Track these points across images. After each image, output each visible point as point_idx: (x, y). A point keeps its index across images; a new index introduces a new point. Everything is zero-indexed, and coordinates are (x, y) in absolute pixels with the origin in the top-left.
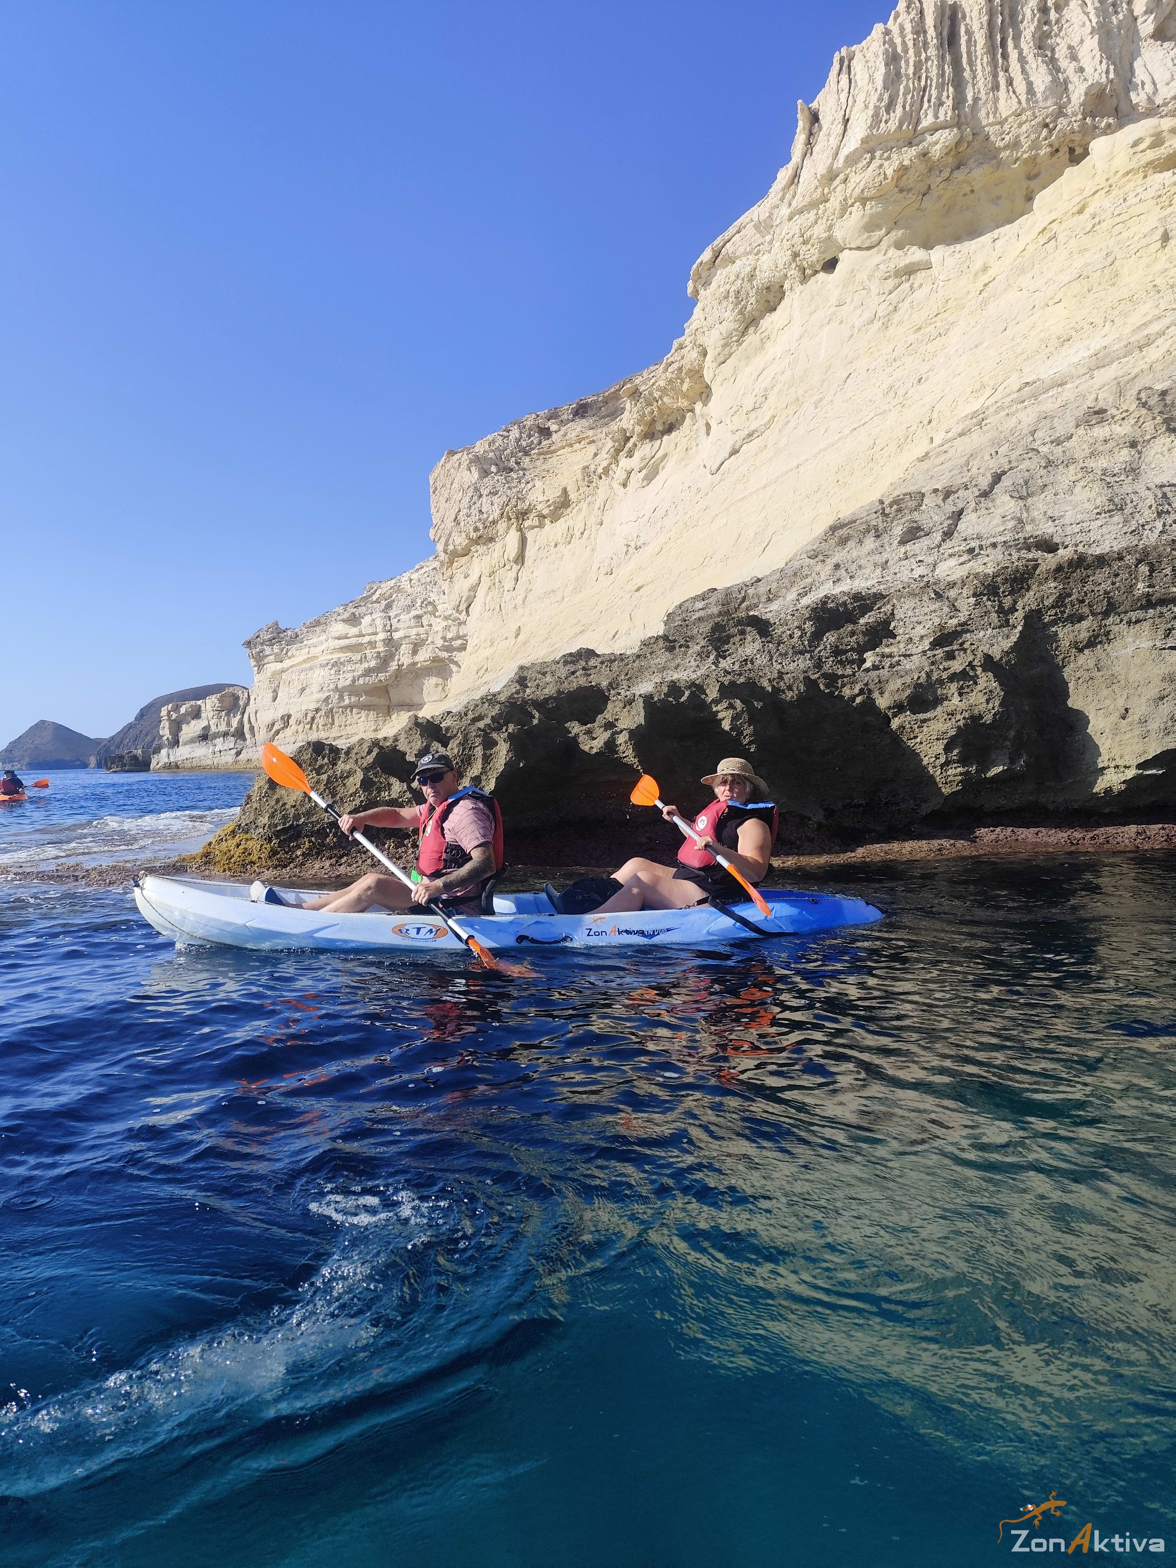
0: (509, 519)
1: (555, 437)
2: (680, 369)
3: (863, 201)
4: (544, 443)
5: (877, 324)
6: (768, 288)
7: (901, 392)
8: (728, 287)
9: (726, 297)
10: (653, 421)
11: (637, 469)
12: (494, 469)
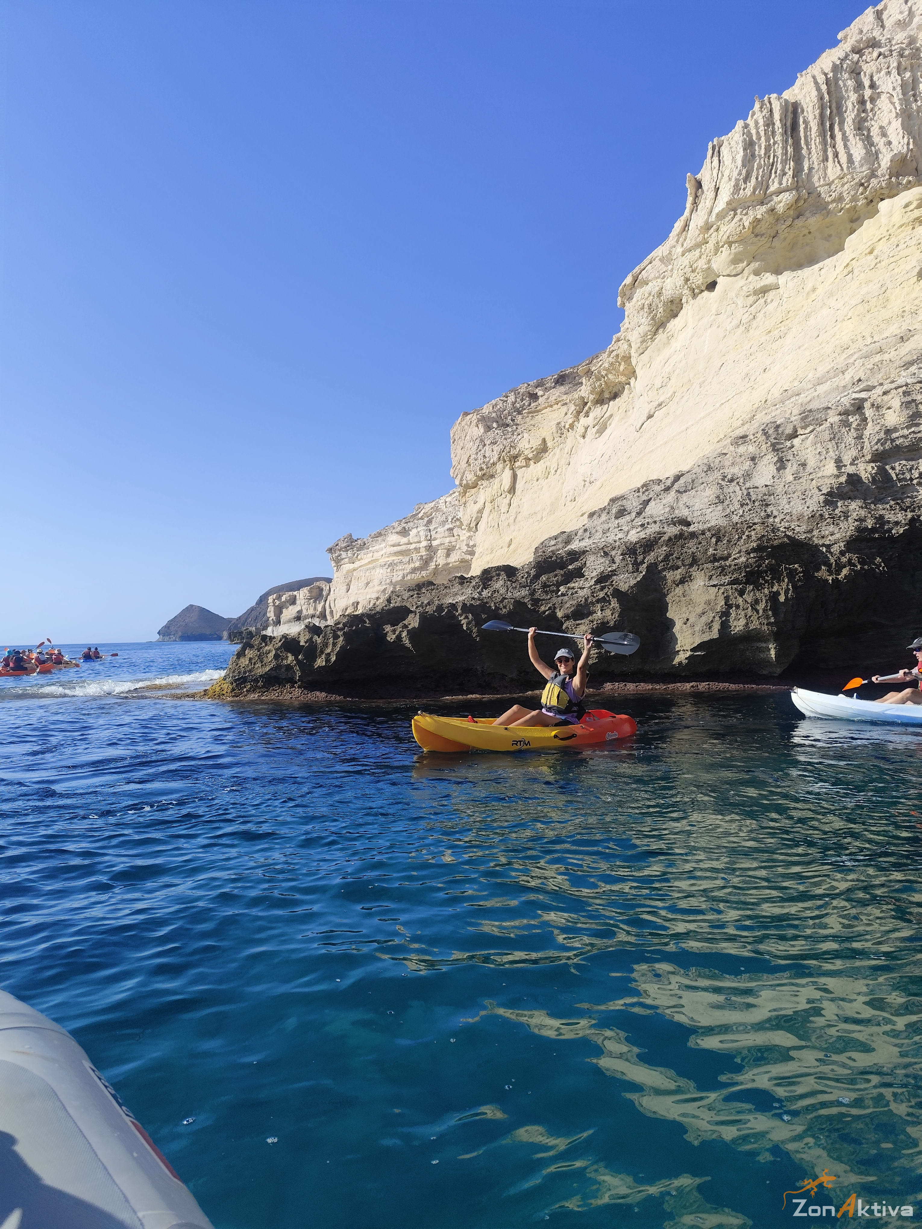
0: (505, 461)
1: (541, 399)
2: (617, 356)
3: (730, 244)
4: (532, 405)
5: (742, 328)
6: (672, 301)
7: (752, 379)
8: (643, 301)
9: (643, 308)
10: (602, 392)
11: (591, 426)
12: (495, 425)
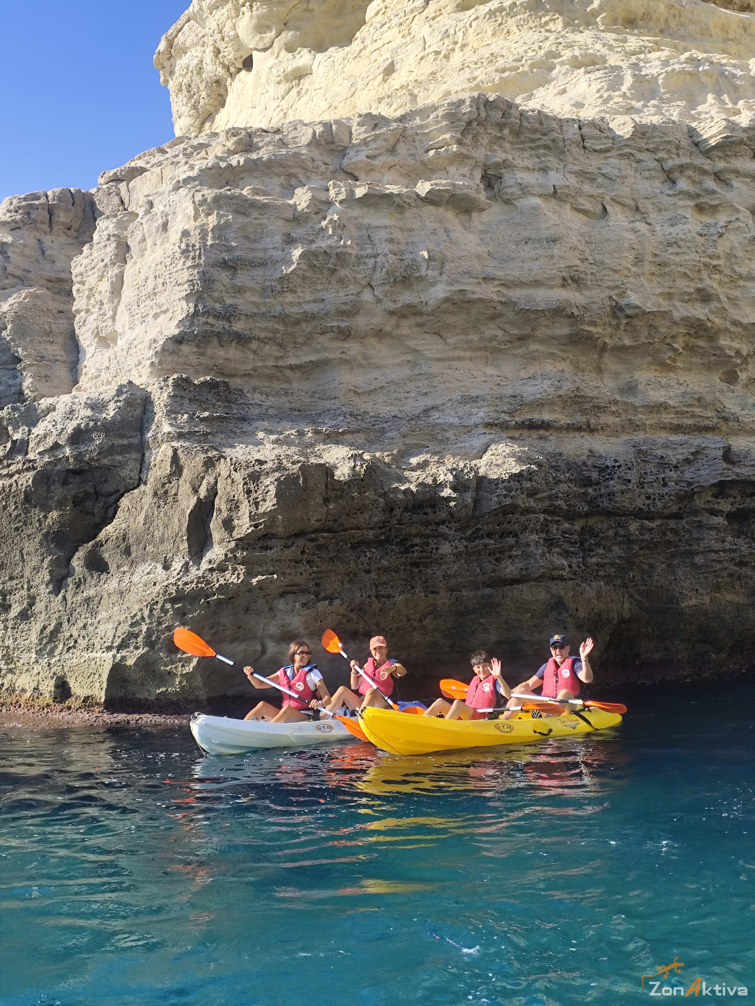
6: (214, 82)
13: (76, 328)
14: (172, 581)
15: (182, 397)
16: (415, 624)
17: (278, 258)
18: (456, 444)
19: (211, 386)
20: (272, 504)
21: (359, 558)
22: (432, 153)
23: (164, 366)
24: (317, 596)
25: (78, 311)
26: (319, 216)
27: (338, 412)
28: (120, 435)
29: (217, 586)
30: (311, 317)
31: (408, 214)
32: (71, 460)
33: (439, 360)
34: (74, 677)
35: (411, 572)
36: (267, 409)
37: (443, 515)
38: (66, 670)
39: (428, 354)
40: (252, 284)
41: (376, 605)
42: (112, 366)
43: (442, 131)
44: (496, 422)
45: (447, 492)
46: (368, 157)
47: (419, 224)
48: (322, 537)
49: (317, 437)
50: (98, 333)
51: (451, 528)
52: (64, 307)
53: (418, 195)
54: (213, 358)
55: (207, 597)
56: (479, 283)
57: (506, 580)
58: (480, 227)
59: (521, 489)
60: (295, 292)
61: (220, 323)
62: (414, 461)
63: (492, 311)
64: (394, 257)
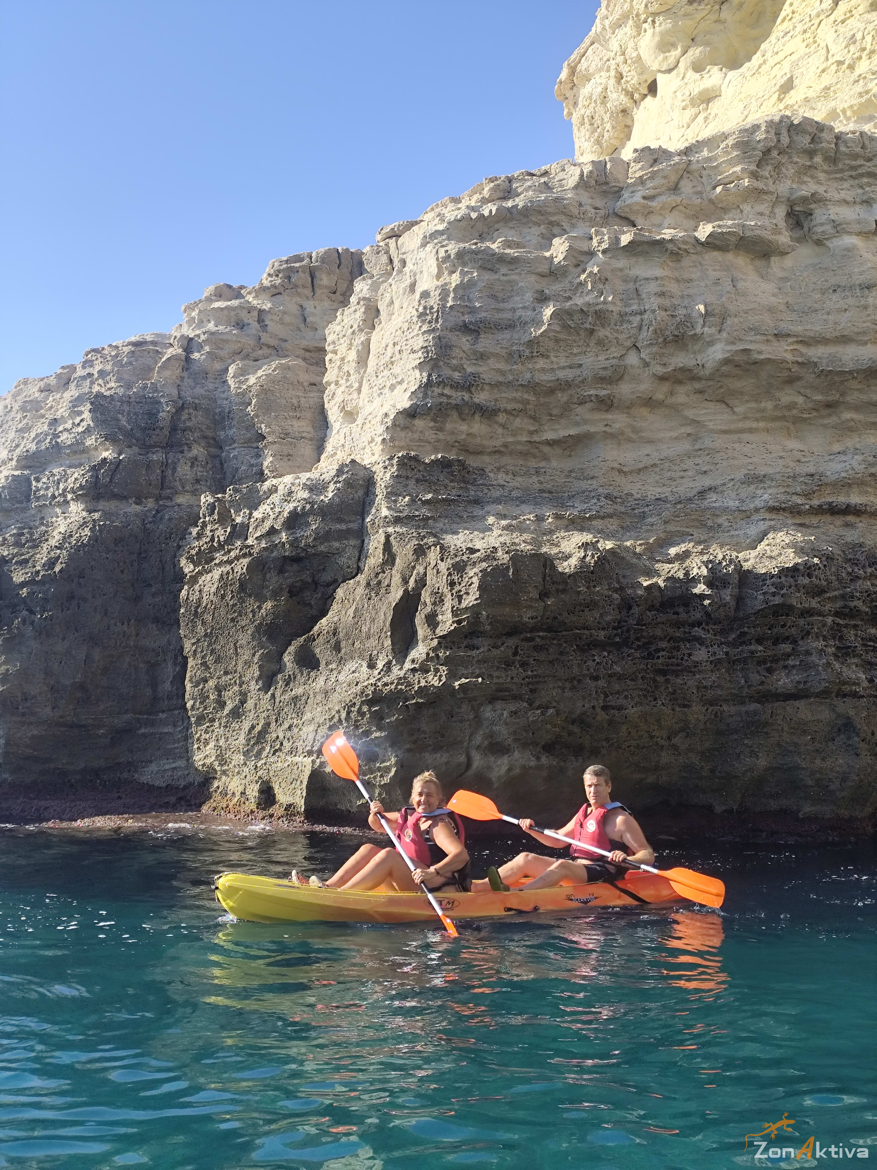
13: (326, 401)
14: (372, 681)
15: (407, 478)
16: (663, 742)
17: (528, 319)
18: (729, 531)
19: (444, 464)
20: (474, 598)
21: (585, 662)
22: (719, 189)
23: (397, 443)
24: (530, 705)
25: (329, 384)
26: (580, 269)
27: (593, 494)
28: (338, 519)
29: (416, 688)
30: (566, 385)
31: (686, 262)
32: (287, 546)
33: (726, 432)
34: (278, 782)
35: (655, 681)
36: (510, 491)
37: (698, 615)
38: (271, 773)
39: (711, 425)
40: (498, 350)
41: (602, 716)
42: (347, 443)
43: (731, 163)
44: (783, 505)
45: (700, 588)
46: (644, 198)
47: (698, 274)
48: (539, 637)
49: (559, 522)
50: (344, 407)
51: (708, 631)
52: (315, 379)
53: (697, 240)
54: (453, 433)
55: (407, 699)
56: (768, 341)
57: (779, 695)
58: (781, 274)
59: (796, 586)
60: (547, 357)
61: (460, 394)
62: (673, 551)
63: (786, 374)
64: (664, 313)
